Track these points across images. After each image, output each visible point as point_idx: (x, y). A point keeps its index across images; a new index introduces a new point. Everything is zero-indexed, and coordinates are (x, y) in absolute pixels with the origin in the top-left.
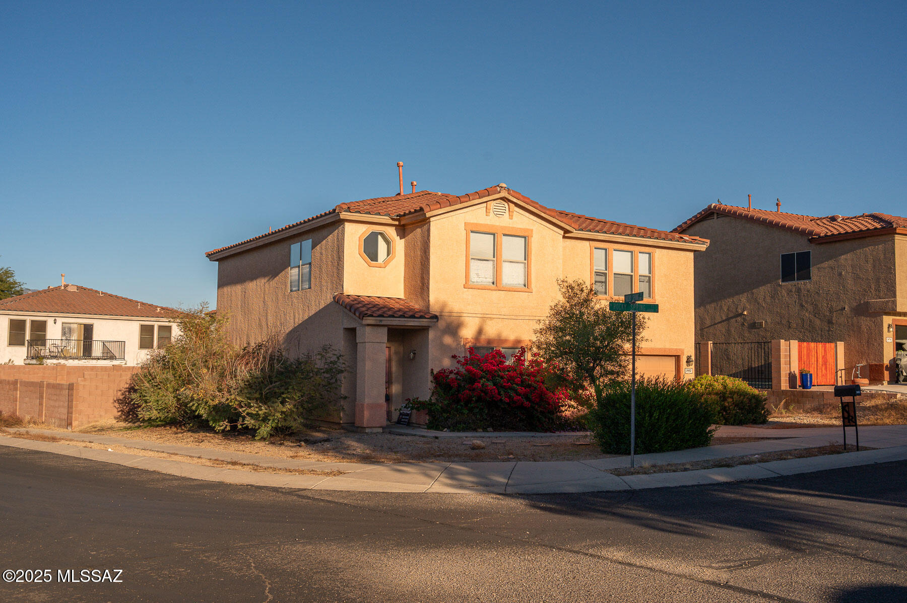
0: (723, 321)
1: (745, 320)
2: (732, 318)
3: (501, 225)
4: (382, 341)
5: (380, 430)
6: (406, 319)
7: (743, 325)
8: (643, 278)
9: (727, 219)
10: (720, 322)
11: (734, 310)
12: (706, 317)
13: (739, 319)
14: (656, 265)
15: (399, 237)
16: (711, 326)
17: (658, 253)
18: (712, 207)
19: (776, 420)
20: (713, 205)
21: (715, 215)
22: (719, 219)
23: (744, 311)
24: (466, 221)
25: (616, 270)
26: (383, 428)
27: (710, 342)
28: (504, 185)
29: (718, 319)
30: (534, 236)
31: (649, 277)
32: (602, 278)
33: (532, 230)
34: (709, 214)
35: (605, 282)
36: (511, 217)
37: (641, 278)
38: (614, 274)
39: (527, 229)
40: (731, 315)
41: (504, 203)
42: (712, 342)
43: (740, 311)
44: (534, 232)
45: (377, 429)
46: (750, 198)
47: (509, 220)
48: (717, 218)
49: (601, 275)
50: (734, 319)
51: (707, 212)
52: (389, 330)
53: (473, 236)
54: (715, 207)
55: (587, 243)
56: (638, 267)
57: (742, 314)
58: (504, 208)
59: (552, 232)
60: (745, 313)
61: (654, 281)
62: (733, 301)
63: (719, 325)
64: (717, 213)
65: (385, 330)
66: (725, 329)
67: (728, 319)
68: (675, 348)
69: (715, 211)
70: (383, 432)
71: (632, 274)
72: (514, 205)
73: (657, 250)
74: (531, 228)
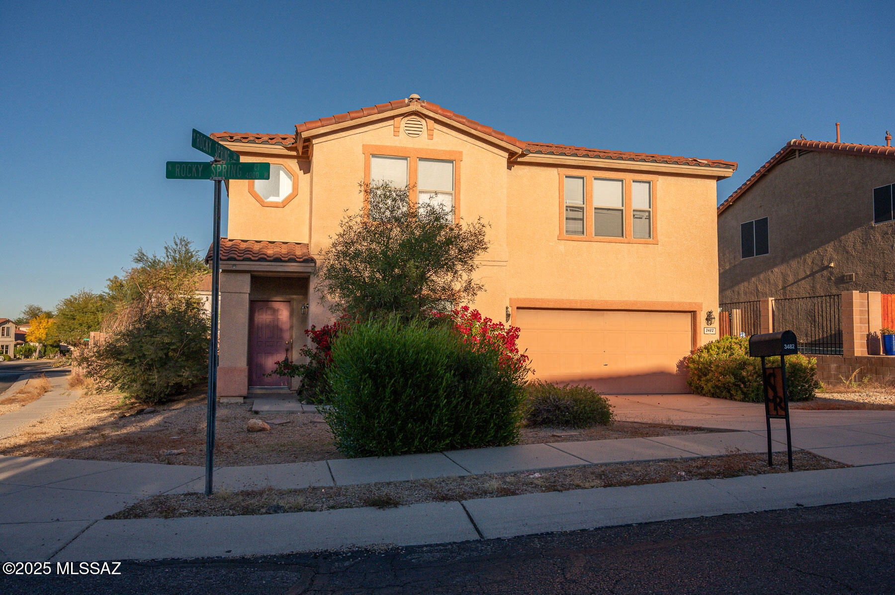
0: (807, 277)
1: (831, 273)
2: (817, 272)
3: (416, 146)
4: (242, 291)
5: (241, 400)
6: (269, 263)
7: (829, 279)
8: (638, 213)
9: (810, 155)
10: (804, 279)
11: (820, 263)
12: (789, 273)
13: (825, 273)
14: (658, 196)
15: (302, 171)
16: (794, 283)
17: (661, 181)
18: (792, 143)
19: (827, 396)
20: (793, 140)
21: (797, 153)
22: (800, 158)
23: (830, 262)
24: (364, 143)
25: (597, 203)
26: (245, 398)
27: (770, 299)
28: (416, 96)
29: (802, 275)
30: (464, 159)
31: (649, 212)
32: (579, 215)
33: (461, 153)
34: (790, 153)
35: (582, 220)
36: (431, 137)
37: (636, 213)
38: (595, 208)
39: (453, 151)
40: (816, 268)
41: (419, 119)
42: (773, 299)
43: (826, 263)
44: (464, 155)
45: (236, 398)
46: (838, 127)
47: (427, 140)
48: (799, 156)
49: (576, 211)
50: (820, 274)
51: (786, 150)
52: (253, 277)
53: (375, 161)
54: (795, 142)
55: (554, 171)
56: (630, 199)
57: (828, 267)
58: (421, 126)
59: (491, 154)
60: (832, 265)
61: (656, 216)
62: (818, 252)
63: (803, 282)
64: (799, 150)
65: (247, 278)
66: (810, 286)
67: (813, 274)
68: (689, 301)
69: (795, 148)
70: (244, 403)
71: (621, 208)
72: (433, 122)
73: (661, 178)
74: (461, 150)
